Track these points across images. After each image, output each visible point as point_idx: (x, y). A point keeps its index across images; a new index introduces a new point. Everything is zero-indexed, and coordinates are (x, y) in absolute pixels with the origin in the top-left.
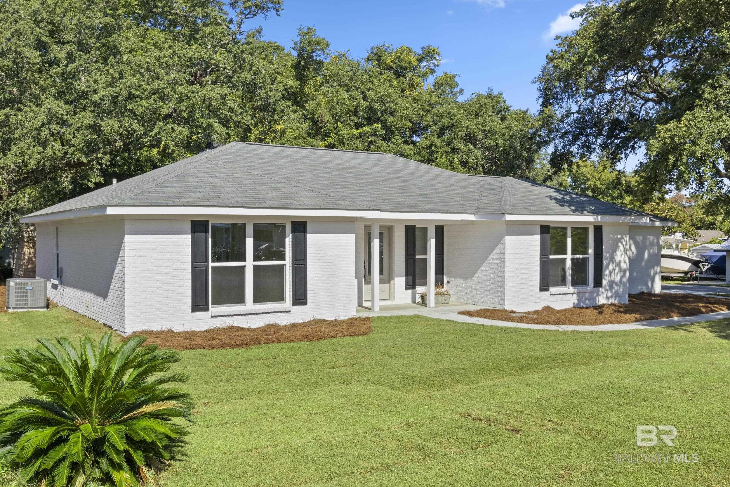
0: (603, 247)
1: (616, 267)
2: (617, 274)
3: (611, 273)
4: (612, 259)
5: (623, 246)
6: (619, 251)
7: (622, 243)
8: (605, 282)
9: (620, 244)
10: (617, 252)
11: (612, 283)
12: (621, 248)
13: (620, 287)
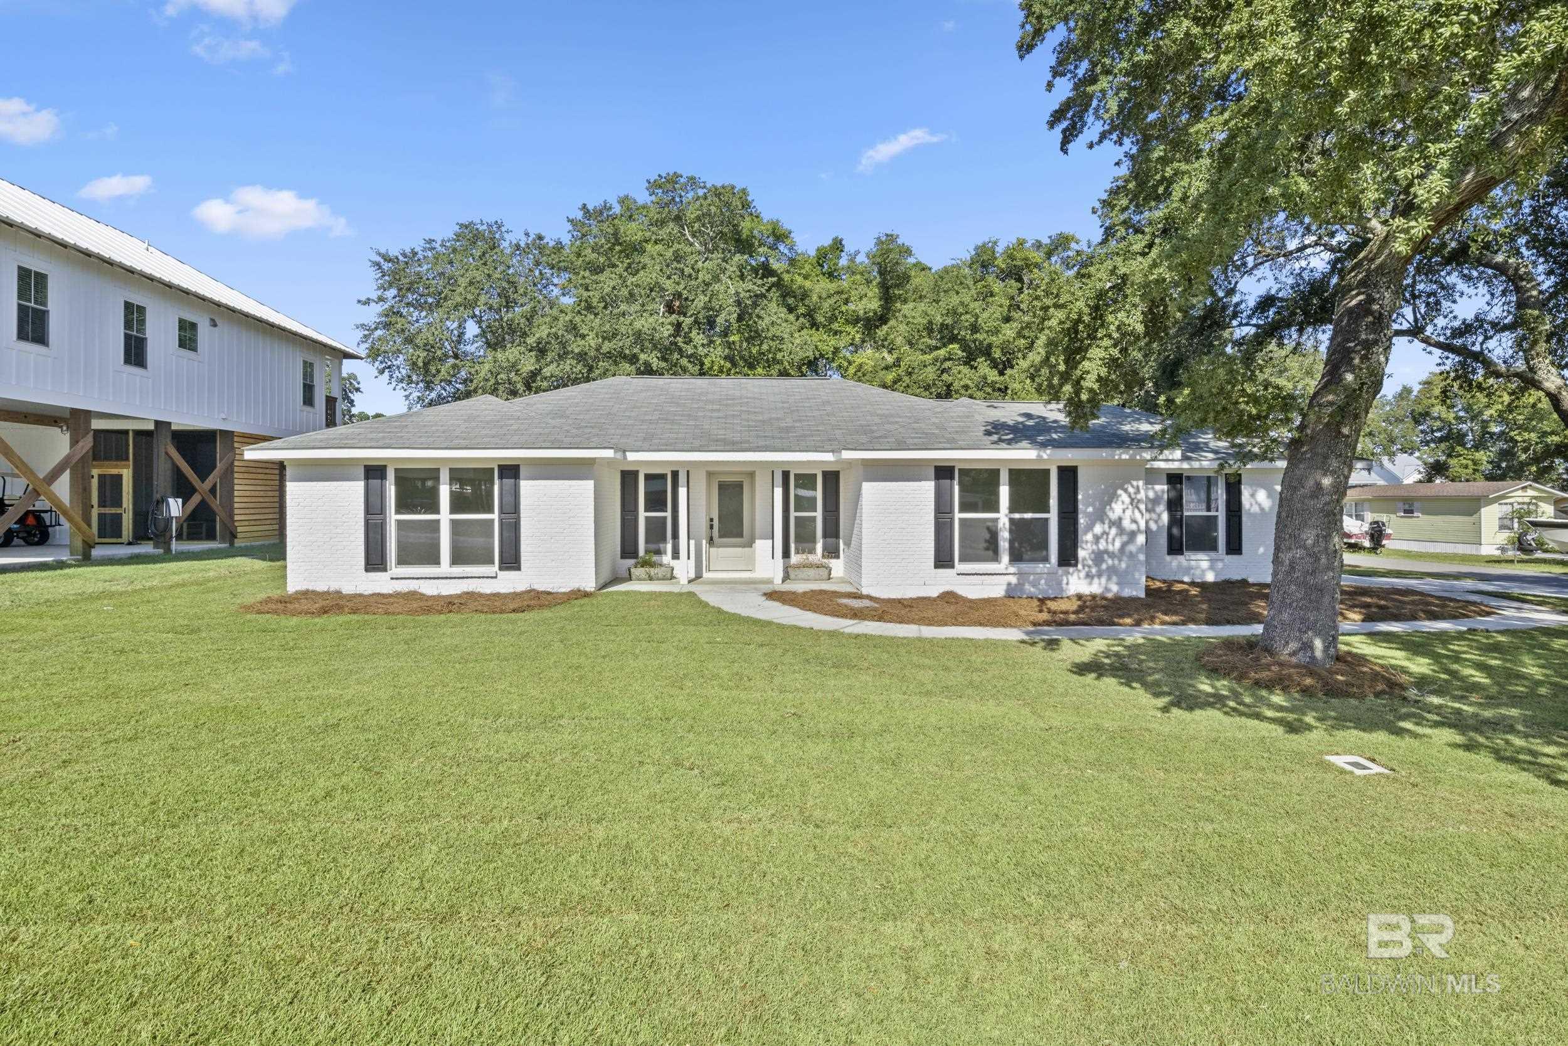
0: (1080, 497)
1: (1110, 527)
2: (1114, 540)
3: (1097, 539)
4: (1100, 516)
5: (1130, 496)
6: (1120, 503)
7: (1126, 491)
8: (1083, 554)
9: (1120, 492)
10: (1113, 505)
11: (1099, 557)
12: (1124, 497)
13: (1120, 561)
